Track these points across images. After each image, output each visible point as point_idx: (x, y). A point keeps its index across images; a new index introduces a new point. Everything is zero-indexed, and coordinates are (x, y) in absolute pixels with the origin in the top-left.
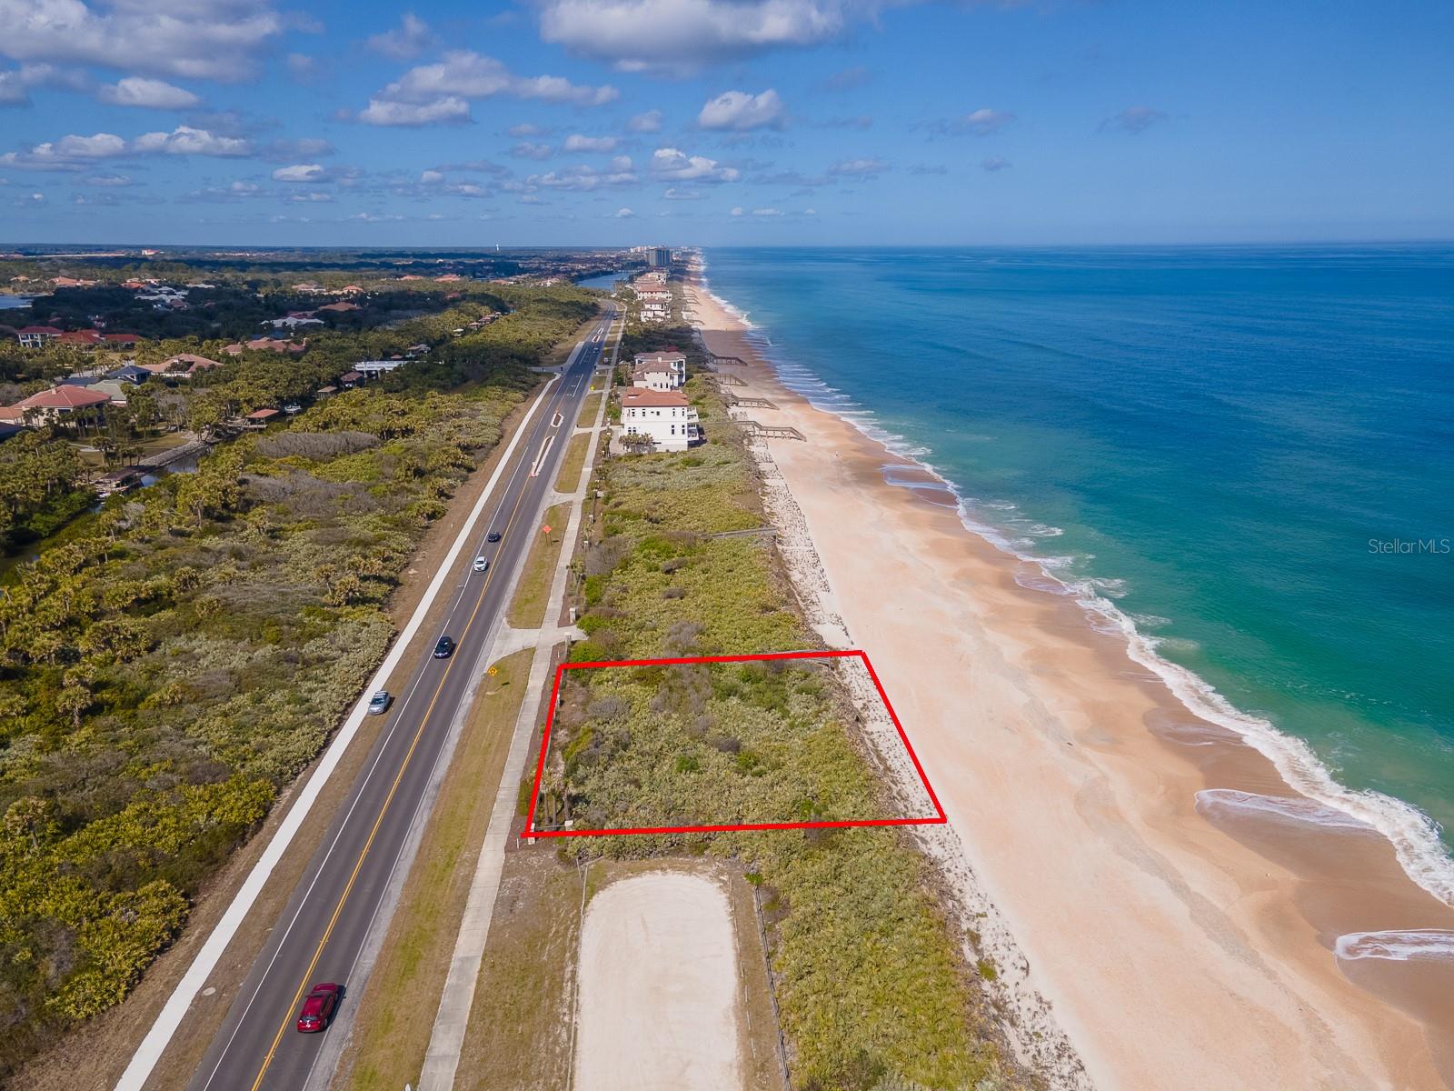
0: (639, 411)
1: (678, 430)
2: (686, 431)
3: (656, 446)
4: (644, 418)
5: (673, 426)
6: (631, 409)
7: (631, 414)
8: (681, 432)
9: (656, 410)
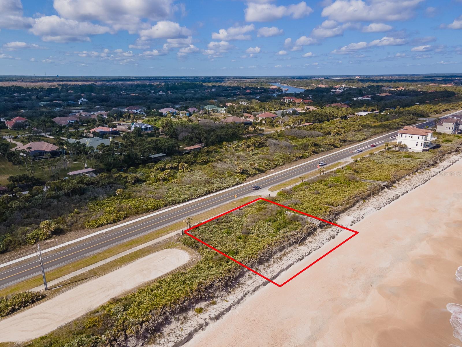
0: (404, 135)
1: (419, 144)
2: (423, 146)
3: (409, 149)
4: (406, 138)
5: (417, 143)
6: (401, 134)
7: (401, 136)
8: (420, 145)
9: (411, 135)
